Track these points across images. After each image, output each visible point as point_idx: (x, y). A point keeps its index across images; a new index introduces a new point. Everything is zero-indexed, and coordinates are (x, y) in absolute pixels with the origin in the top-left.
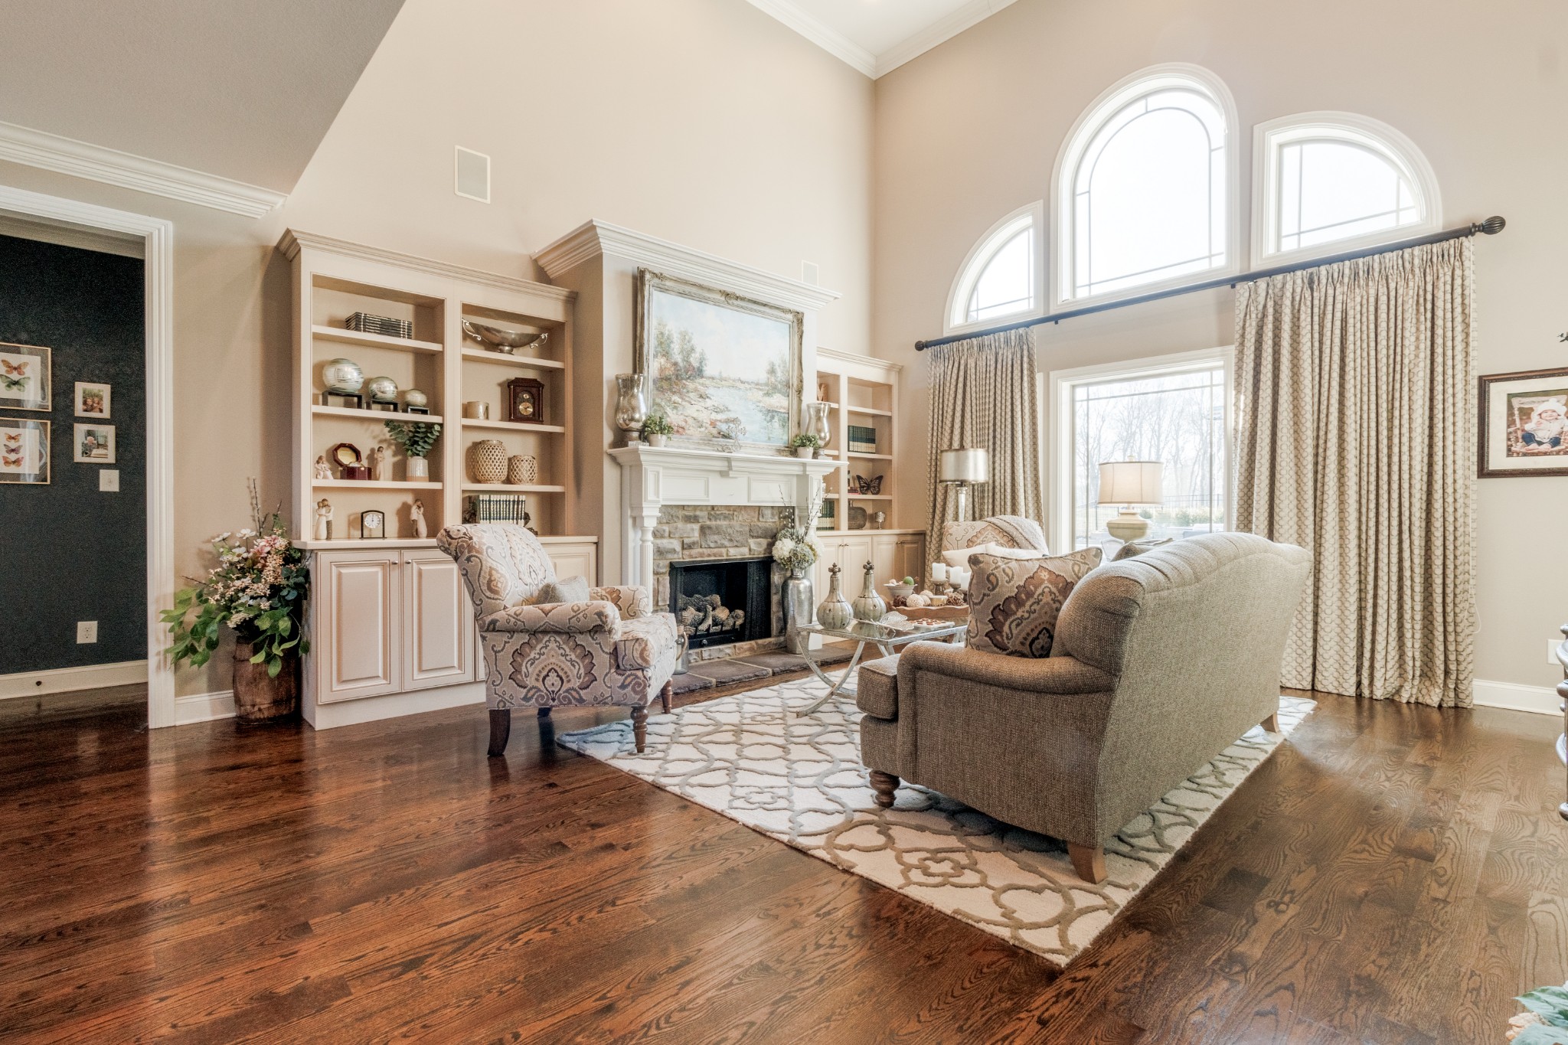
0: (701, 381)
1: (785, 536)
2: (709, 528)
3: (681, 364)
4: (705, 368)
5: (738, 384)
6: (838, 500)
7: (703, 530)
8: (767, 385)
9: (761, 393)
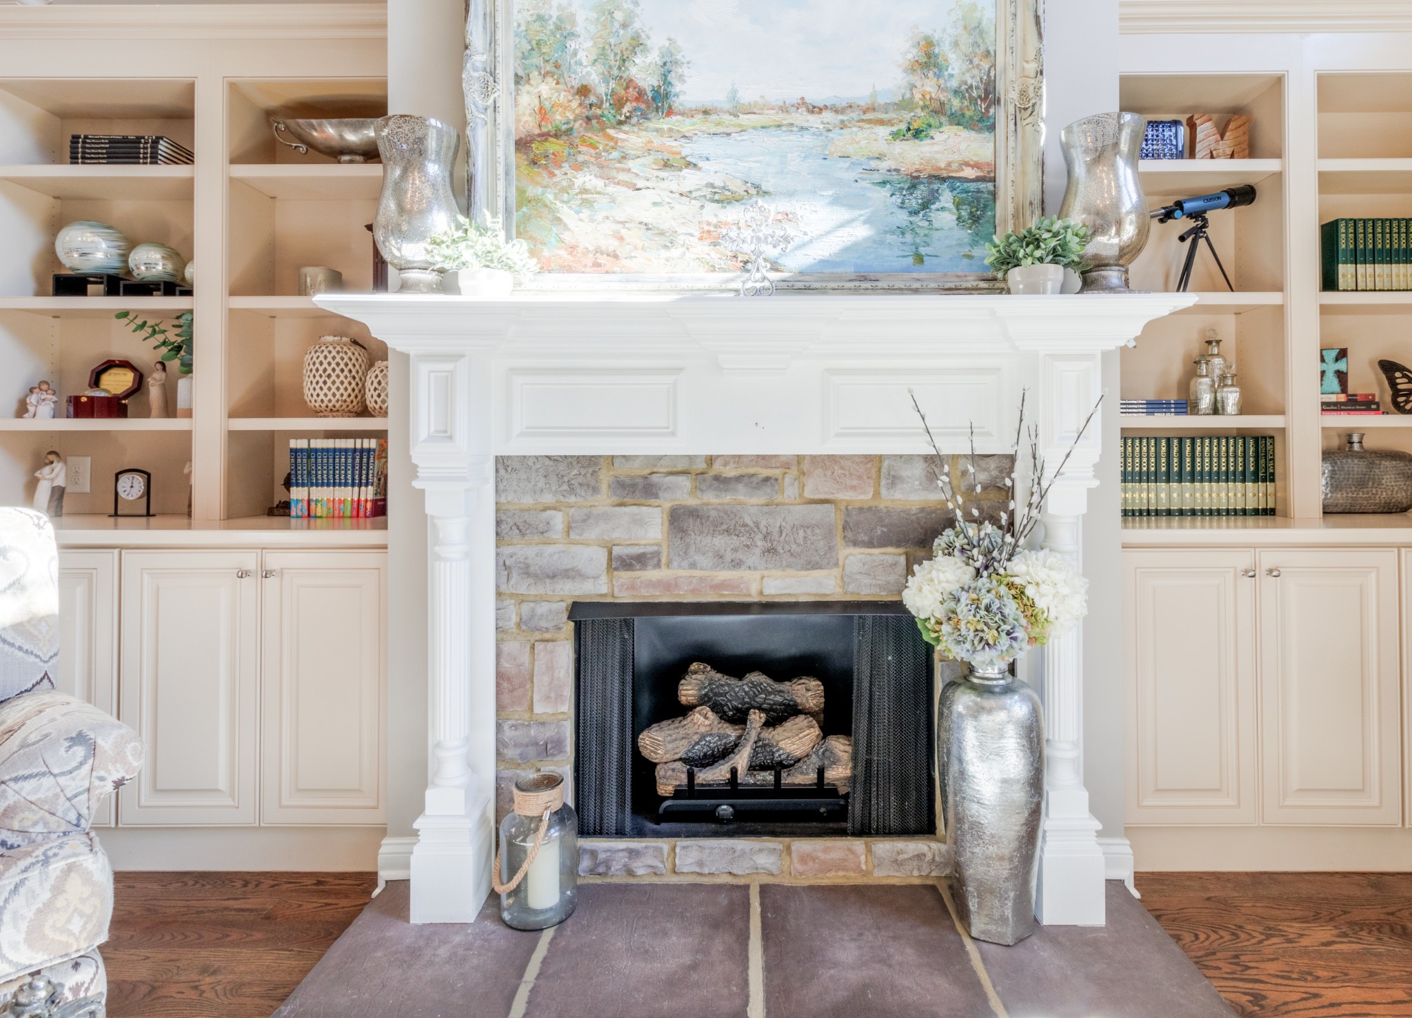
0: (665, 124)
1: (949, 550)
2: (694, 513)
3: (602, 89)
4: (677, 87)
5: (801, 118)
6: (1283, 431)
7: (679, 519)
8: (905, 104)
9: (883, 132)
